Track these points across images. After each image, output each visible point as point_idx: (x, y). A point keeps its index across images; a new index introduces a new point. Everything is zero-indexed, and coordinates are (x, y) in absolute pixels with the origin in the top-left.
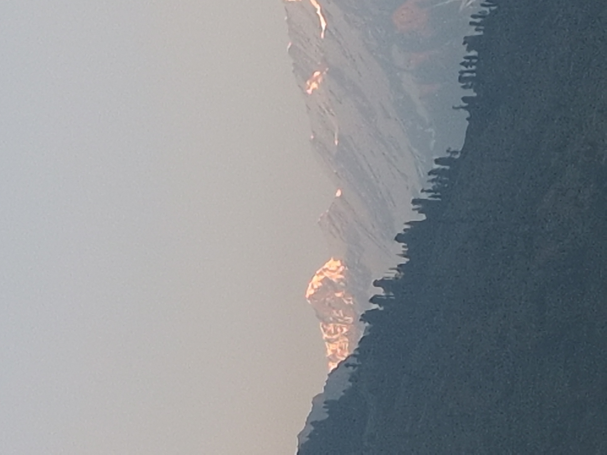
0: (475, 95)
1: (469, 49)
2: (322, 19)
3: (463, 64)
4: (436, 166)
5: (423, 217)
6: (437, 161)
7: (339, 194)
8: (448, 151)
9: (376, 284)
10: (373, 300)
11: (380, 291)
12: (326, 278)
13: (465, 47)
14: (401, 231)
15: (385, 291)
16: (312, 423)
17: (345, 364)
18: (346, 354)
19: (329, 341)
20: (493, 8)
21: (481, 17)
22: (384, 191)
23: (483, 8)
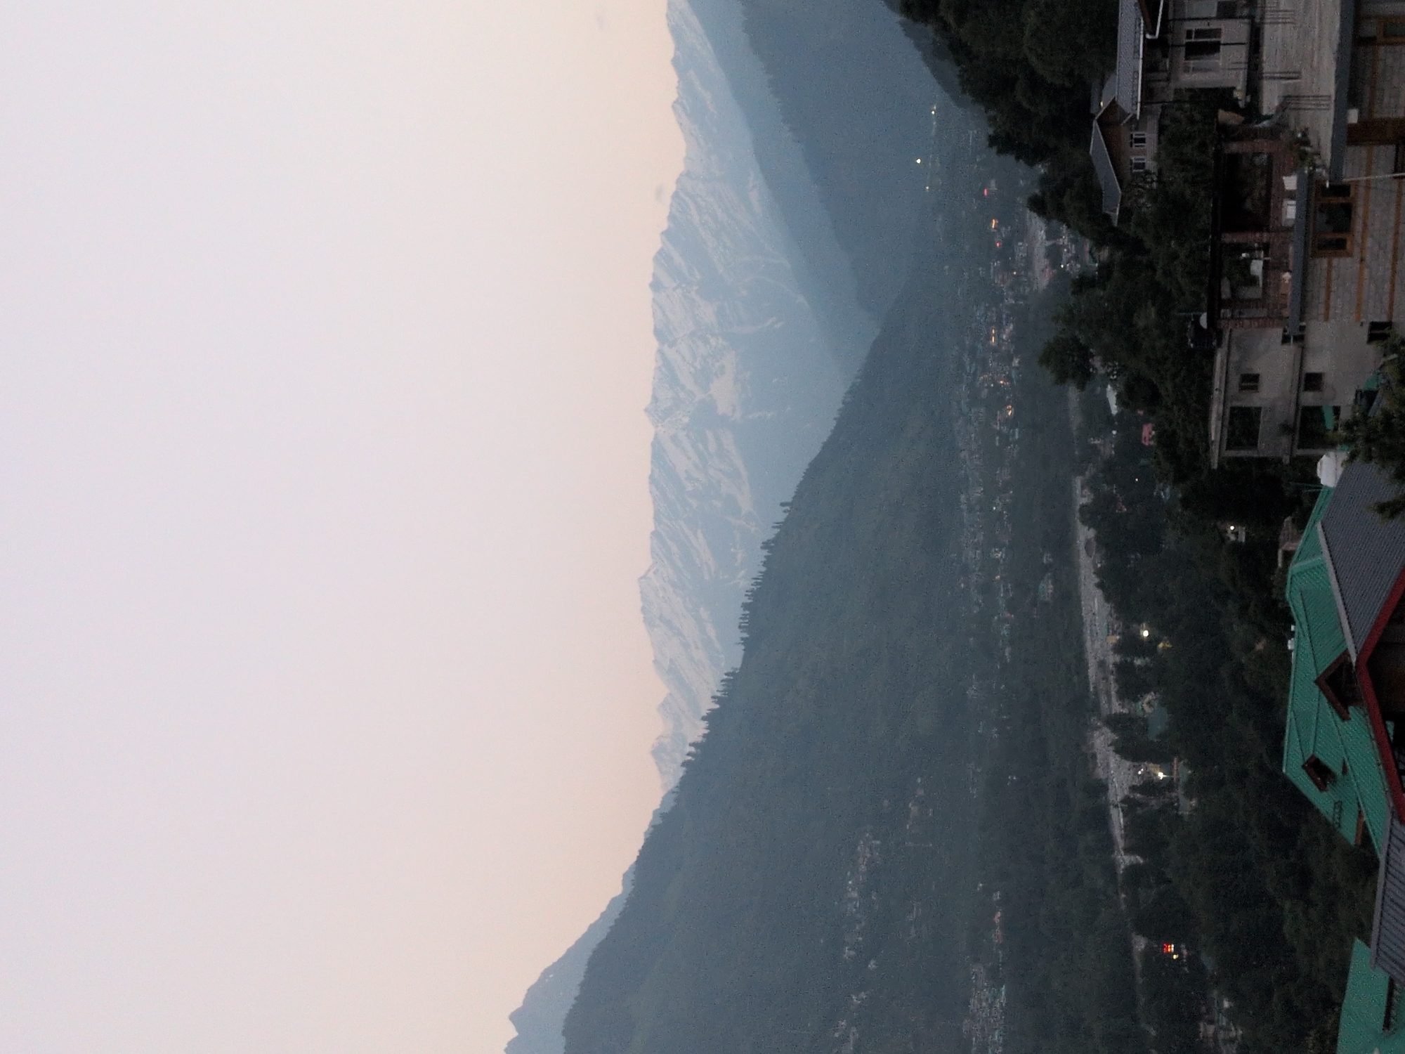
0: (748, 636)
1: (744, 610)
2: (660, 592)
3: (741, 618)
4: (725, 677)
5: (718, 706)
6: (726, 674)
7: (668, 691)
8: (732, 668)
13: (742, 609)
14: (705, 714)
15: (696, 749)
16: (652, 826)
17: (672, 792)
18: (673, 785)
20: (759, 587)
21: (752, 591)
22: (695, 690)
23: (753, 587)
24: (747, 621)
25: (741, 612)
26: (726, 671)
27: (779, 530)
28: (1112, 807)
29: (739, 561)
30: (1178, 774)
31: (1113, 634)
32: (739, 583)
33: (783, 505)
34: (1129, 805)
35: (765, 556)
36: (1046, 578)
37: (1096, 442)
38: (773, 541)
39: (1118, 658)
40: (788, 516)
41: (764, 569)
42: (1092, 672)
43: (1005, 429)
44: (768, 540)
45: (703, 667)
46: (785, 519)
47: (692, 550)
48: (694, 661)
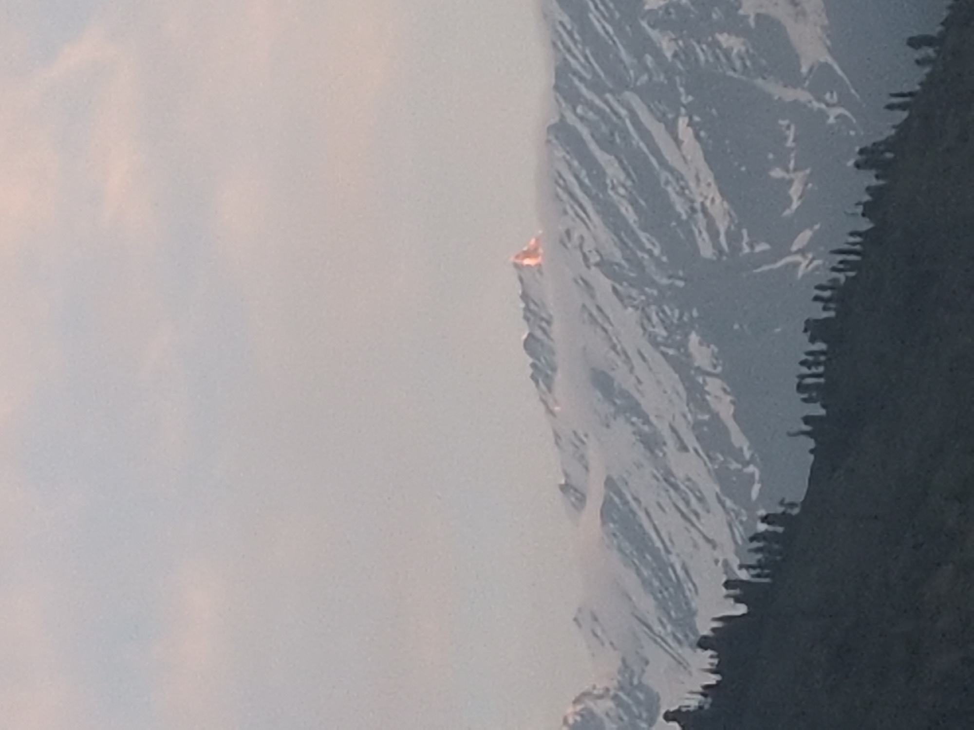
0: (822, 412)
1: (812, 340)
3: (803, 363)
4: (762, 527)
5: (741, 609)
6: (765, 519)
8: (780, 503)
9: (669, 717)
13: (806, 337)
14: (707, 632)
20: (851, 274)
21: (831, 288)
22: (678, 568)
23: (835, 275)
24: (821, 369)
25: (803, 345)
26: (762, 512)
27: (905, 115)
29: (795, 205)
32: (797, 265)
33: (915, 43)
35: (868, 189)
38: (889, 144)
40: (929, 75)
41: (865, 225)
44: (874, 144)
45: (701, 500)
46: (921, 84)
47: (664, 175)
48: (676, 487)
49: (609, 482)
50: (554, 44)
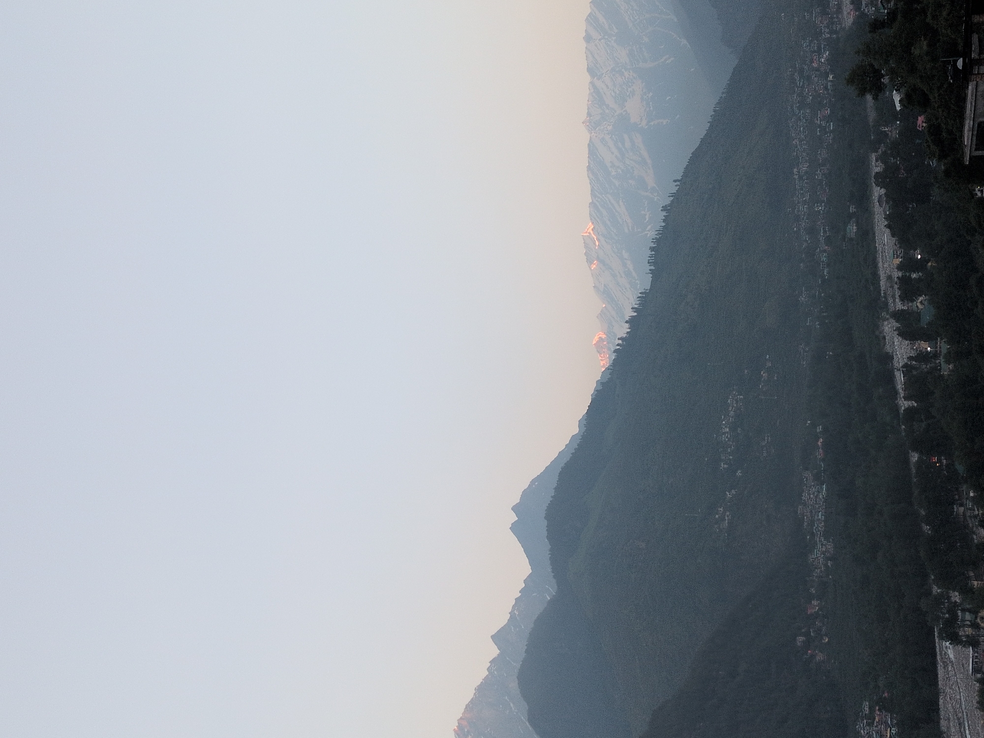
0: (654, 268)
1: (651, 251)
2: (597, 241)
3: (649, 257)
4: (640, 295)
5: (636, 314)
6: (640, 293)
7: (604, 306)
8: (644, 290)
9: (619, 339)
10: (618, 345)
11: (620, 342)
12: (600, 337)
14: (627, 319)
15: (623, 342)
16: (596, 391)
17: (608, 369)
18: (608, 365)
19: (602, 360)
20: (660, 236)
21: (656, 239)
22: (621, 304)
23: (656, 236)
24: (653, 258)
25: (649, 253)
27: (672, 198)
28: (896, 370)
29: (647, 220)
30: (940, 348)
31: (897, 258)
32: (647, 234)
33: (675, 181)
34: (907, 369)
35: (664, 216)
36: (851, 222)
37: (886, 129)
38: (669, 205)
39: (900, 274)
40: (678, 189)
41: (663, 224)
42: (882, 283)
43: (823, 124)
44: (666, 205)
45: (626, 289)
46: (677, 191)
47: (616, 214)
48: (620, 286)
49: (604, 285)
50: (591, 184)
